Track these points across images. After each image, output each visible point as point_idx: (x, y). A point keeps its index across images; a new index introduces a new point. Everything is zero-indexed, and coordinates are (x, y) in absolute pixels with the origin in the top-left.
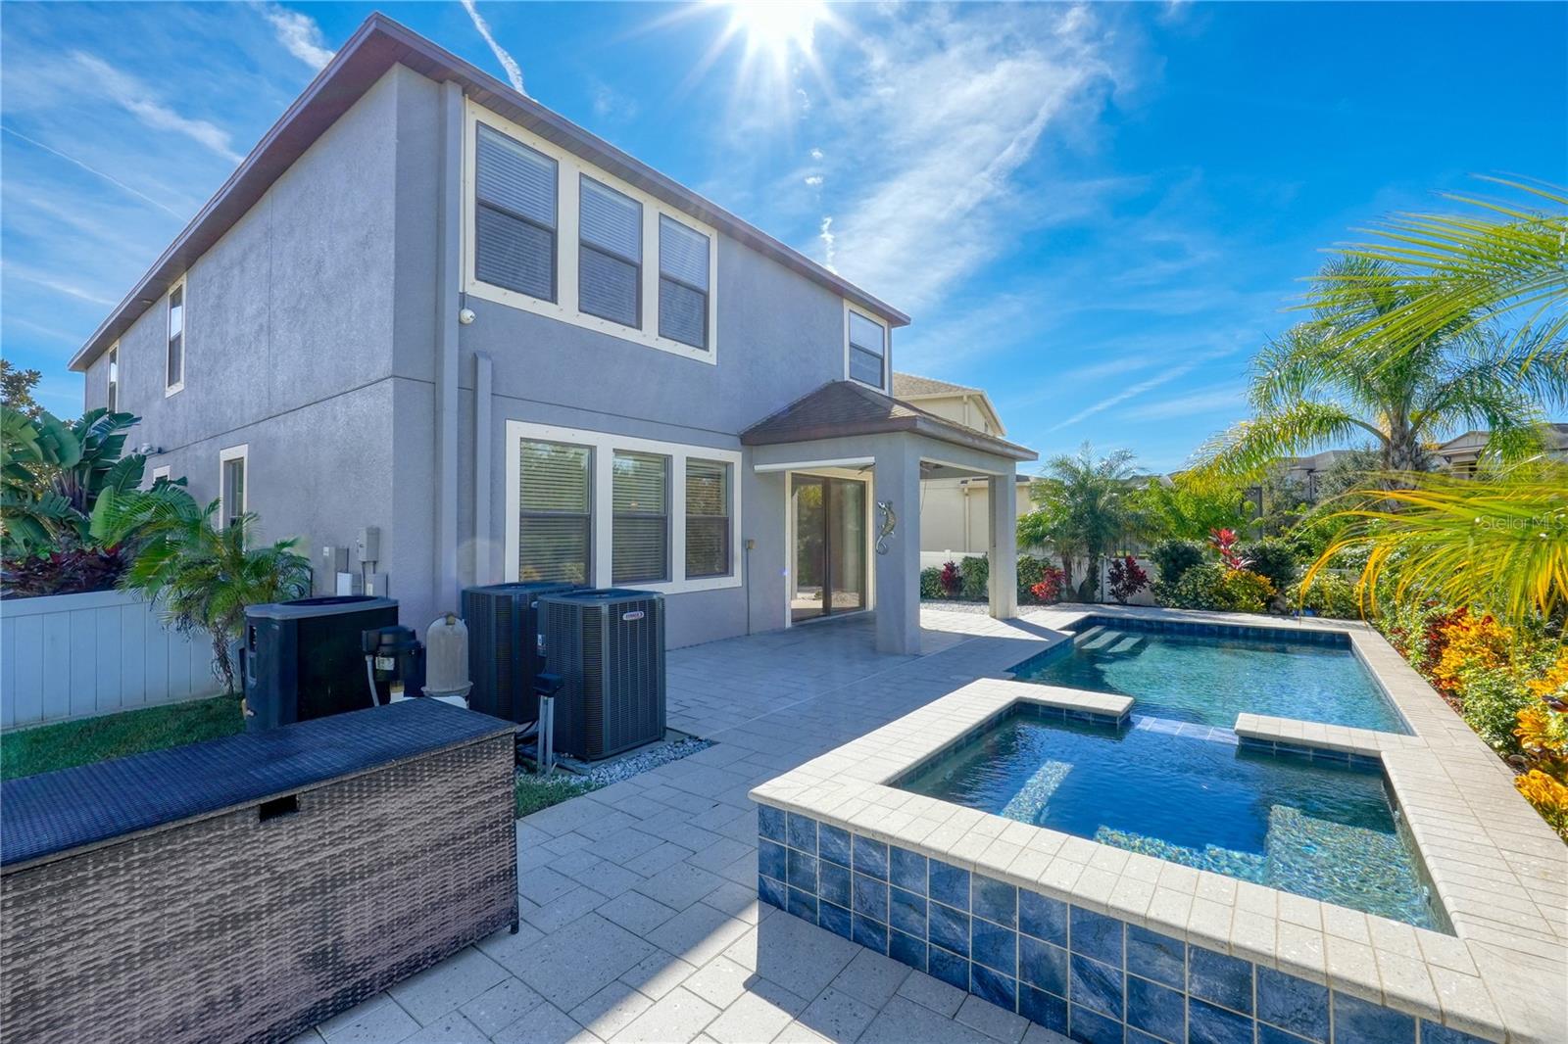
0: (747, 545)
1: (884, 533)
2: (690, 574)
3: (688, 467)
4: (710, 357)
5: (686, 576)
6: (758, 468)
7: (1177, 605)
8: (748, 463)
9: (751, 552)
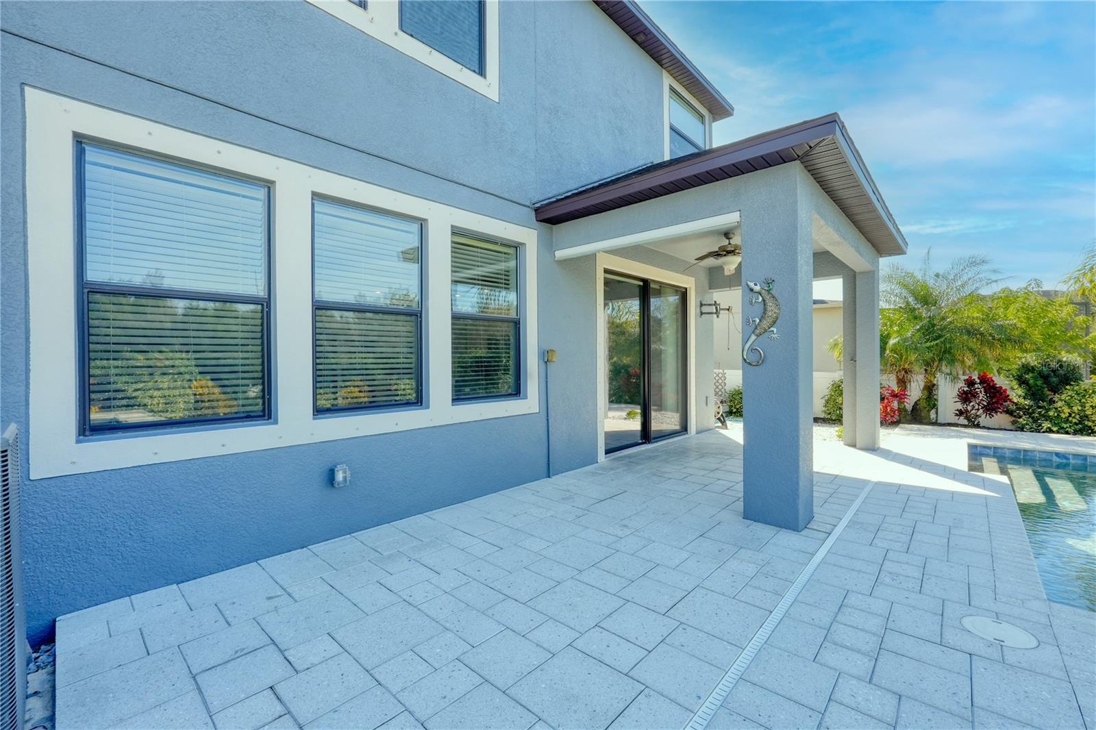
0: (546, 357)
1: (758, 332)
2: (461, 394)
3: (457, 248)
4: (489, 87)
5: (453, 400)
6: (561, 254)
7: (1055, 429)
8: (547, 246)
9: (551, 367)
